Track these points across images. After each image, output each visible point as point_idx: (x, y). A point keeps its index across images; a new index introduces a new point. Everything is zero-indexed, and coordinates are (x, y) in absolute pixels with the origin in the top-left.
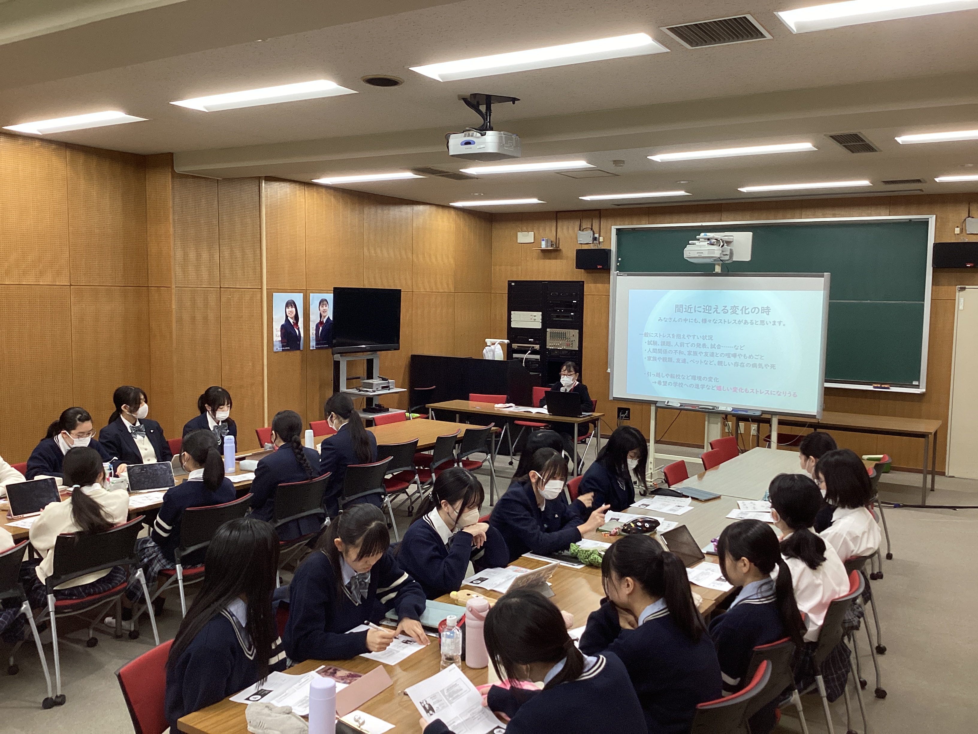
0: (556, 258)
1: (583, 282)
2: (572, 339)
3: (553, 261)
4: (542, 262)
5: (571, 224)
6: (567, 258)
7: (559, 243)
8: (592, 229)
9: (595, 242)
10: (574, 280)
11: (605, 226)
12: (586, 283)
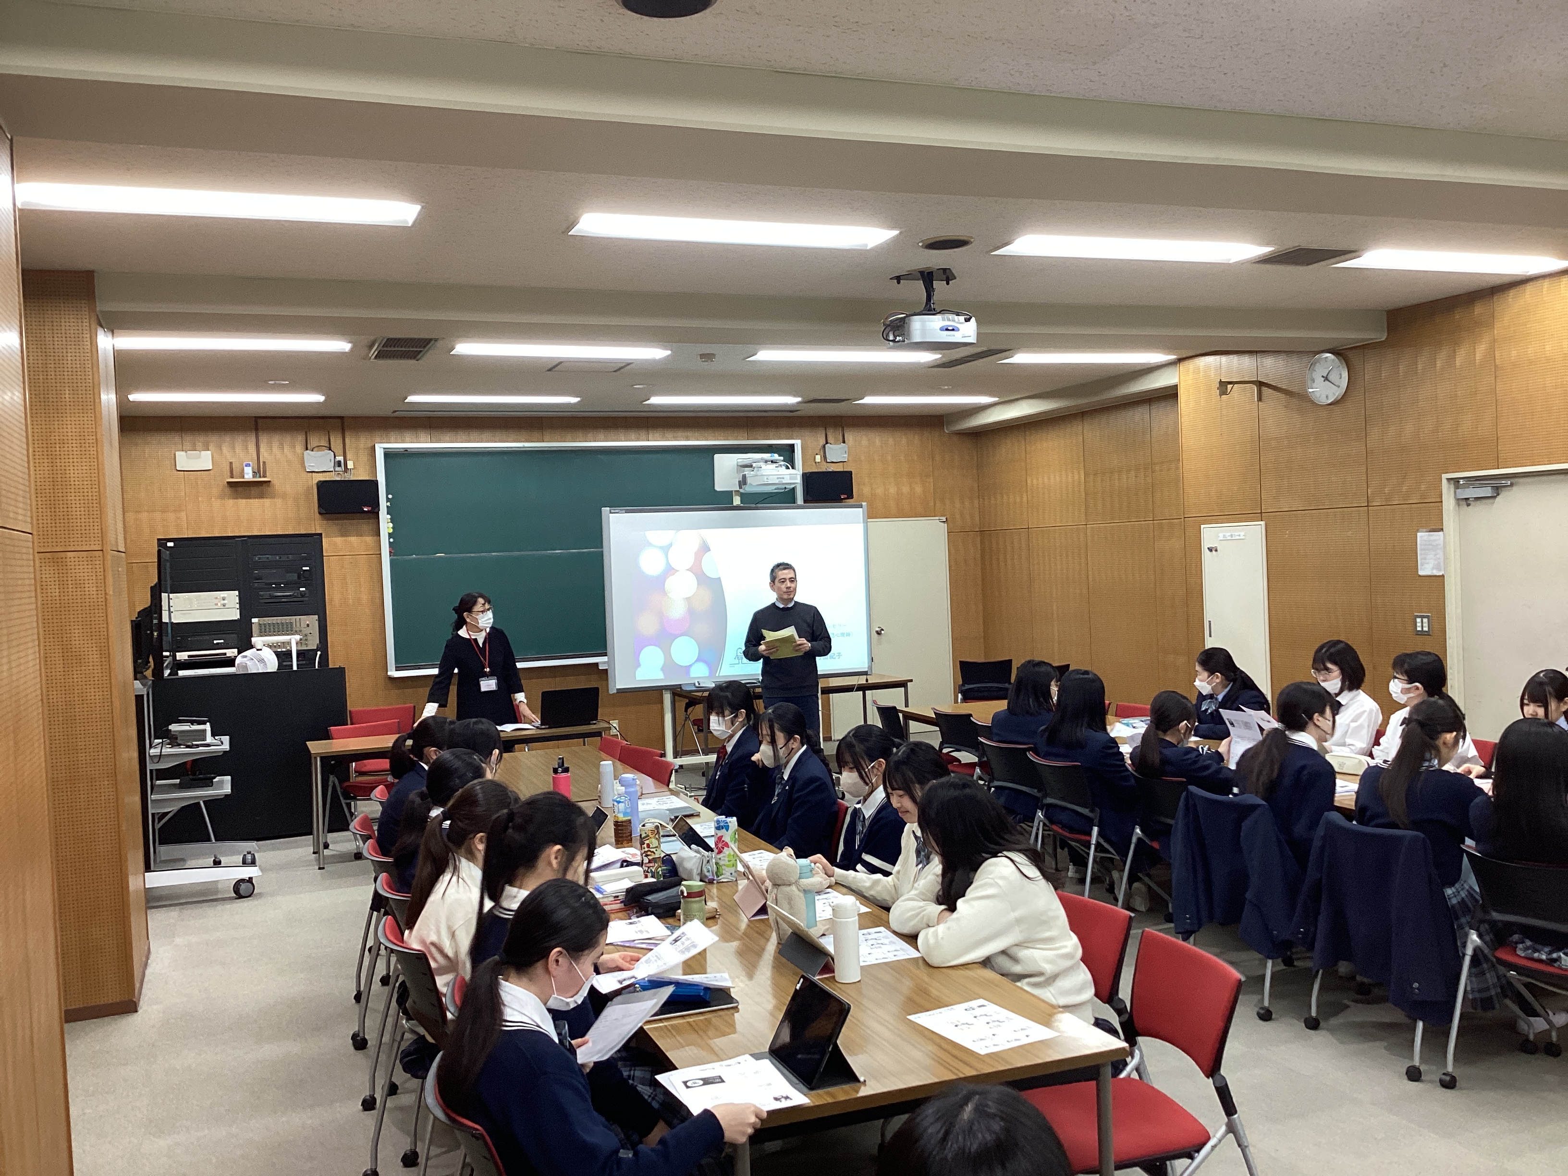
0: (261, 496)
1: (321, 535)
2: (307, 631)
3: (255, 502)
4: (231, 502)
5: (288, 439)
6: (284, 496)
7: (265, 472)
8: (330, 449)
9: (337, 469)
10: (303, 532)
11: (357, 443)
12: (327, 537)
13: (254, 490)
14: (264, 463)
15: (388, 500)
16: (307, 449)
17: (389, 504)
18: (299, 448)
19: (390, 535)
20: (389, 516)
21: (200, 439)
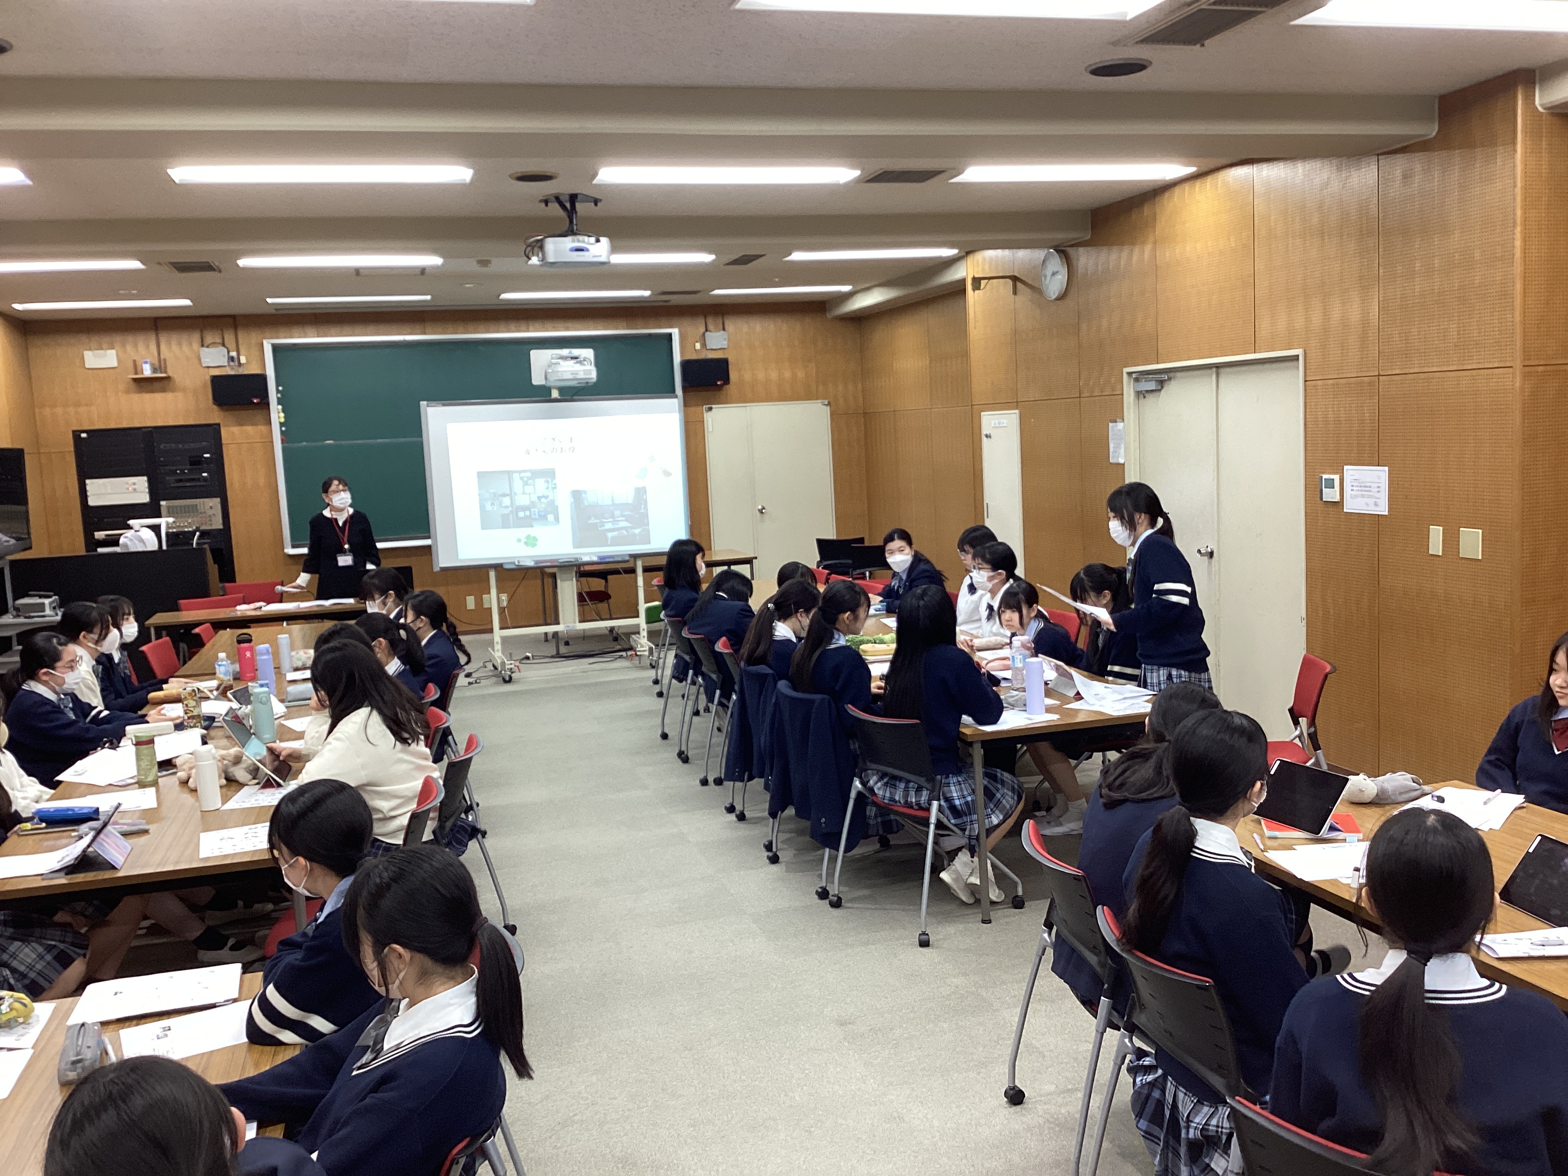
0: (164, 390)
1: (219, 425)
2: (210, 512)
3: (158, 396)
4: (136, 397)
5: (184, 337)
6: (184, 390)
7: (166, 367)
8: (224, 345)
9: (232, 364)
10: (203, 422)
11: (247, 338)
12: (225, 426)
13: (157, 385)
14: (165, 360)
15: (278, 391)
16: (203, 346)
17: (279, 395)
18: (196, 345)
19: (282, 424)
20: (280, 407)
21: (106, 339)
